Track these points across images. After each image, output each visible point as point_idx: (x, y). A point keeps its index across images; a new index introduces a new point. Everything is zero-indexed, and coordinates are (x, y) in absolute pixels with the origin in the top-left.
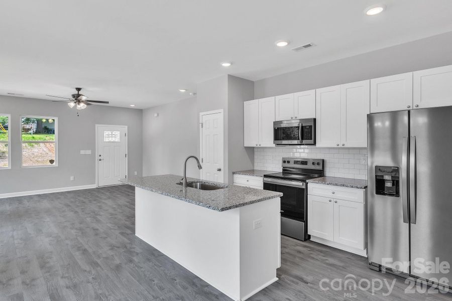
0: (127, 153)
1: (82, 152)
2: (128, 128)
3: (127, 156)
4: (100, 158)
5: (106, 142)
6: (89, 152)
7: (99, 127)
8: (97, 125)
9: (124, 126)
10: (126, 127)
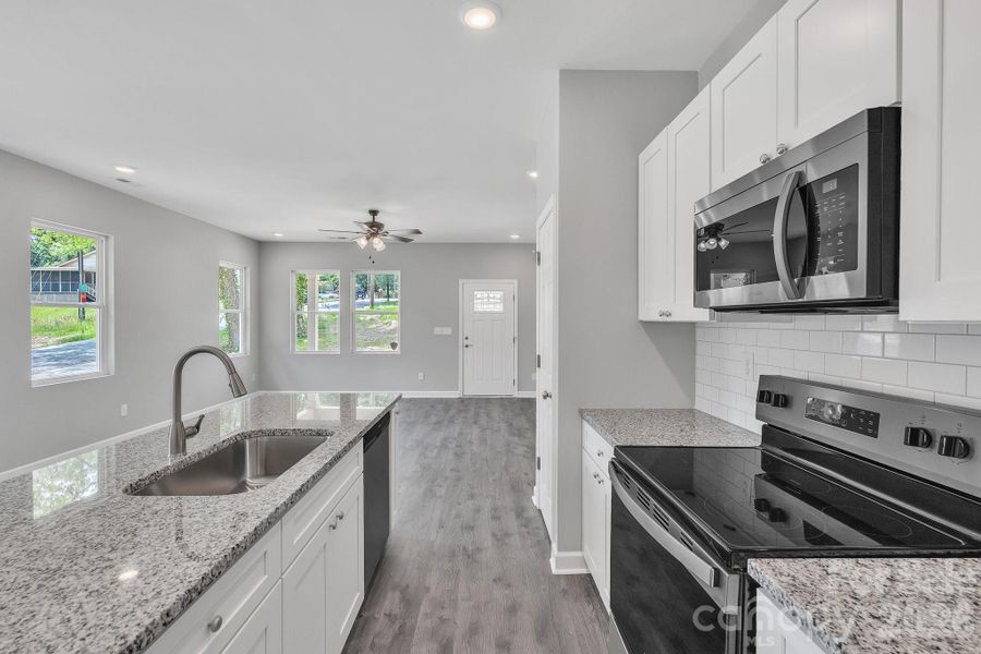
0: (516, 335)
1: (437, 331)
2: (519, 283)
3: (516, 341)
4: (466, 342)
5: (480, 313)
6: (448, 331)
7: (466, 285)
8: (461, 282)
9: (510, 281)
10: (516, 282)
